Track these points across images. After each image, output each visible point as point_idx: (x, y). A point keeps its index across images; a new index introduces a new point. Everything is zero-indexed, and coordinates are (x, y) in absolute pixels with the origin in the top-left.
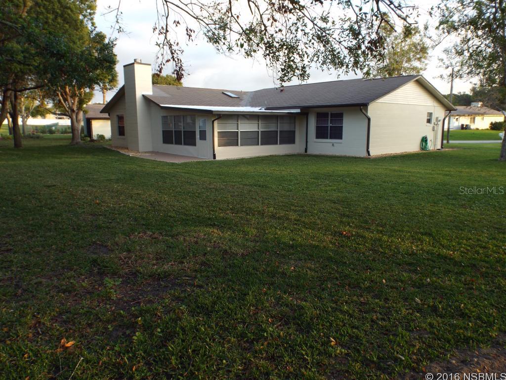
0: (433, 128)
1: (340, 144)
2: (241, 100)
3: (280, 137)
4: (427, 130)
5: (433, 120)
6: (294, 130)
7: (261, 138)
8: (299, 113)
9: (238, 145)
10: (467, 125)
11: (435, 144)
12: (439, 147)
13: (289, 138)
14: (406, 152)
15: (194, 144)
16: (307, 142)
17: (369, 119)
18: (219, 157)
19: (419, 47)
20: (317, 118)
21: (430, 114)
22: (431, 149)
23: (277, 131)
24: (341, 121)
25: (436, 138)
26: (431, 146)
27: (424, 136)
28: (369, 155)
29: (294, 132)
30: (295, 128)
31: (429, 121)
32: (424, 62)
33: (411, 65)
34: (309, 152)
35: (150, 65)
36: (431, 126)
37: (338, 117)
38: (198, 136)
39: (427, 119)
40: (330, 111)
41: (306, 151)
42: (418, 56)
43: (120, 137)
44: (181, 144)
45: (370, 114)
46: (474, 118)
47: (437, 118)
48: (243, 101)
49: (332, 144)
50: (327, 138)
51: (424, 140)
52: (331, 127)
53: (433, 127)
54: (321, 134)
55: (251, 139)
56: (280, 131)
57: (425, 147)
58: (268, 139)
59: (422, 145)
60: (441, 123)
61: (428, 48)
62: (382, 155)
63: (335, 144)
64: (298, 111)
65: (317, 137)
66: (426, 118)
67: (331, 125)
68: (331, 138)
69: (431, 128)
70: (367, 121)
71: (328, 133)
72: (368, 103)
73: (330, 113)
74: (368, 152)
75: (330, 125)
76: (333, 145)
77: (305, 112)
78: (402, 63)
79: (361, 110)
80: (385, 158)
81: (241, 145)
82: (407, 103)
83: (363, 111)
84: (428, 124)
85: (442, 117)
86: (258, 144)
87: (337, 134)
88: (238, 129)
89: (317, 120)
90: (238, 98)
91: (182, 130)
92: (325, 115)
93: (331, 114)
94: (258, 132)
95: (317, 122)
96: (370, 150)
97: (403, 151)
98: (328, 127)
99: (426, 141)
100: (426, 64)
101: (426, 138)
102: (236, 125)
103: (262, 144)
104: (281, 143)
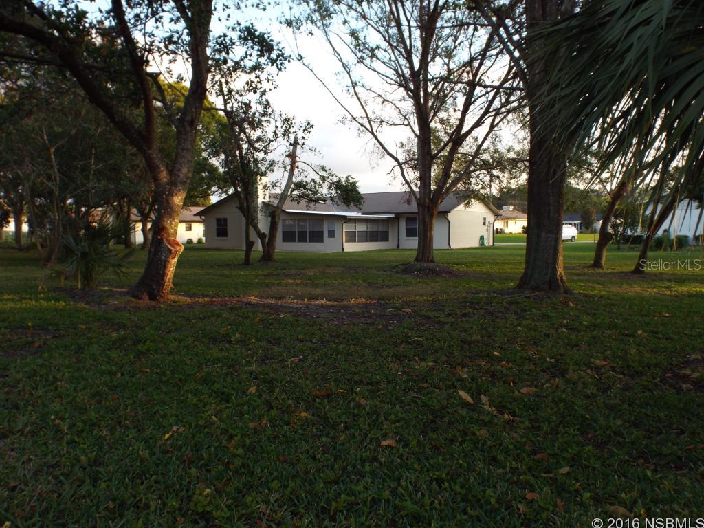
3: (380, 236)
4: (483, 231)
5: (487, 224)
7: (369, 237)
8: (393, 217)
9: (356, 241)
10: (501, 229)
11: (488, 242)
12: (491, 244)
13: (385, 237)
15: (322, 241)
16: (399, 240)
17: (449, 222)
18: (347, 250)
20: (407, 221)
21: (485, 219)
22: (487, 245)
23: (377, 231)
25: (489, 236)
26: (486, 243)
27: (481, 235)
28: (450, 247)
29: (388, 232)
30: (389, 230)
31: (484, 224)
34: (401, 247)
36: (485, 227)
38: (326, 234)
41: (398, 246)
43: (219, 238)
44: (306, 241)
45: (450, 219)
46: (507, 222)
47: (489, 222)
51: (482, 238)
55: (364, 237)
56: (379, 231)
57: (483, 243)
58: (373, 237)
59: (481, 242)
60: (492, 225)
62: (458, 248)
65: (408, 236)
66: (482, 221)
69: (486, 229)
72: (449, 211)
73: (416, 217)
74: (450, 245)
77: (398, 216)
79: (444, 216)
81: (358, 242)
82: (470, 211)
85: (492, 221)
86: (367, 241)
88: (356, 230)
91: (308, 230)
92: (414, 219)
94: (367, 231)
95: (407, 224)
96: (451, 244)
101: (483, 236)
102: (355, 226)
103: (370, 241)
104: (381, 241)
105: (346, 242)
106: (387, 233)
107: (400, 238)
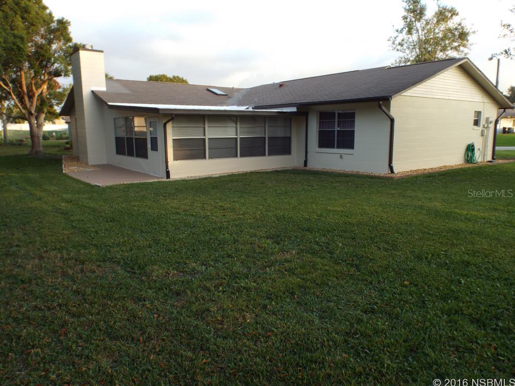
0: (482, 132)
1: (351, 156)
2: (230, 98)
3: (269, 146)
4: (474, 136)
5: (482, 122)
6: (289, 136)
7: (240, 148)
8: (294, 112)
9: (205, 158)
11: (485, 153)
13: (282, 147)
14: (445, 166)
16: (306, 152)
17: (392, 120)
18: (174, 176)
19: (456, 33)
20: (320, 119)
21: (478, 114)
22: (479, 160)
23: (265, 138)
24: (352, 123)
25: (485, 146)
26: (478, 157)
27: (470, 143)
28: (392, 172)
30: (291, 134)
31: (476, 123)
32: (463, 52)
33: (447, 56)
34: (310, 167)
35: (102, 52)
36: (479, 129)
37: (348, 118)
38: (149, 146)
39: (475, 120)
40: (338, 109)
41: (306, 164)
42: (456, 44)
44: (133, 155)
45: (393, 112)
47: (487, 119)
48: (230, 100)
49: (339, 155)
50: (333, 147)
51: (470, 149)
52: (338, 131)
53: (482, 130)
54: (326, 141)
55: (225, 149)
56: (269, 138)
57: (471, 158)
58: (251, 148)
59: (468, 156)
60: (492, 126)
61: (468, 34)
62: (411, 171)
63: (343, 156)
64: (294, 109)
65: (321, 146)
66: (472, 118)
67: (339, 129)
68: (338, 147)
69: (479, 132)
70: (389, 122)
71: (334, 140)
72: (391, 96)
73: (336, 112)
74: (391, 168)
75: (337, 129)
76: (341, 157)
77: (304, 111)
78: (436, 52)
79: (380, 107)
80: (416, 177)
81: (211, 157)
82: (447, 98)
83: (384, 108)
84: (475, 127)
86: (236, 156)
87: (347, 141)
88: (205, 136)
89: (320, 122)
90: (227, 95)
91: (134, 137)
92: (331, 115)
93: (339, 114)
94: (236, 138)
95: (320, 124)
96: (394, 164)
97: (441, 165)
98: (334, 131)
99: (473, 150)
100: (465, 54)
101: (473, 146)
102: (202, 129)
103: (242, 155)
104: (270, 154)
105: (176, 158)
106: (289, 139)
107: (308, 150)
